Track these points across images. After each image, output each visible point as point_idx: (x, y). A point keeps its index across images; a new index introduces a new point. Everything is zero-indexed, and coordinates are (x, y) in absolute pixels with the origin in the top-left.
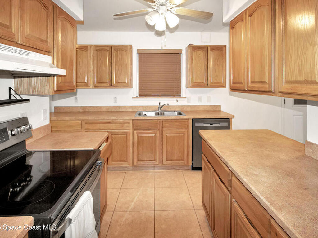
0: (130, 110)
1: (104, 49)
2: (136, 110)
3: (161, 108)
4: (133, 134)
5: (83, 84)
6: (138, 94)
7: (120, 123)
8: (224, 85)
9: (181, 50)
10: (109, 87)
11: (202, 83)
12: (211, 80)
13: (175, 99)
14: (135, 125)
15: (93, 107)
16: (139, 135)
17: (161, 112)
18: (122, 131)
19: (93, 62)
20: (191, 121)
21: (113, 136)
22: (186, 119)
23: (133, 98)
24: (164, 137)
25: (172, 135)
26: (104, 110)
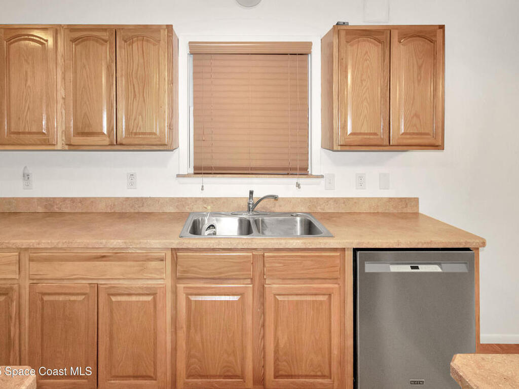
0: (171, 209)
1: (96, 37)
2: (187, 210)
3: (255, 205)
4: (175, 292)
5: (35, 137)
6: (192, 165)
7: (136, 259)
8: (440, 143)
9: (309, 45)
10: (109, 148)
11: (375, 137)
12: (400, 127)
13: (292, 181)
14: (178, 267)
15: (73, 200)
16: (193, 298)
17: (256, 217)
18: (140, 283)
19: (64, 73)
20: (349, 255)
21: (114, 299)
22: (335, 250)
23: (178, 176)
24: (267, 305)
25: (292, 298)
26: (101, 208)
